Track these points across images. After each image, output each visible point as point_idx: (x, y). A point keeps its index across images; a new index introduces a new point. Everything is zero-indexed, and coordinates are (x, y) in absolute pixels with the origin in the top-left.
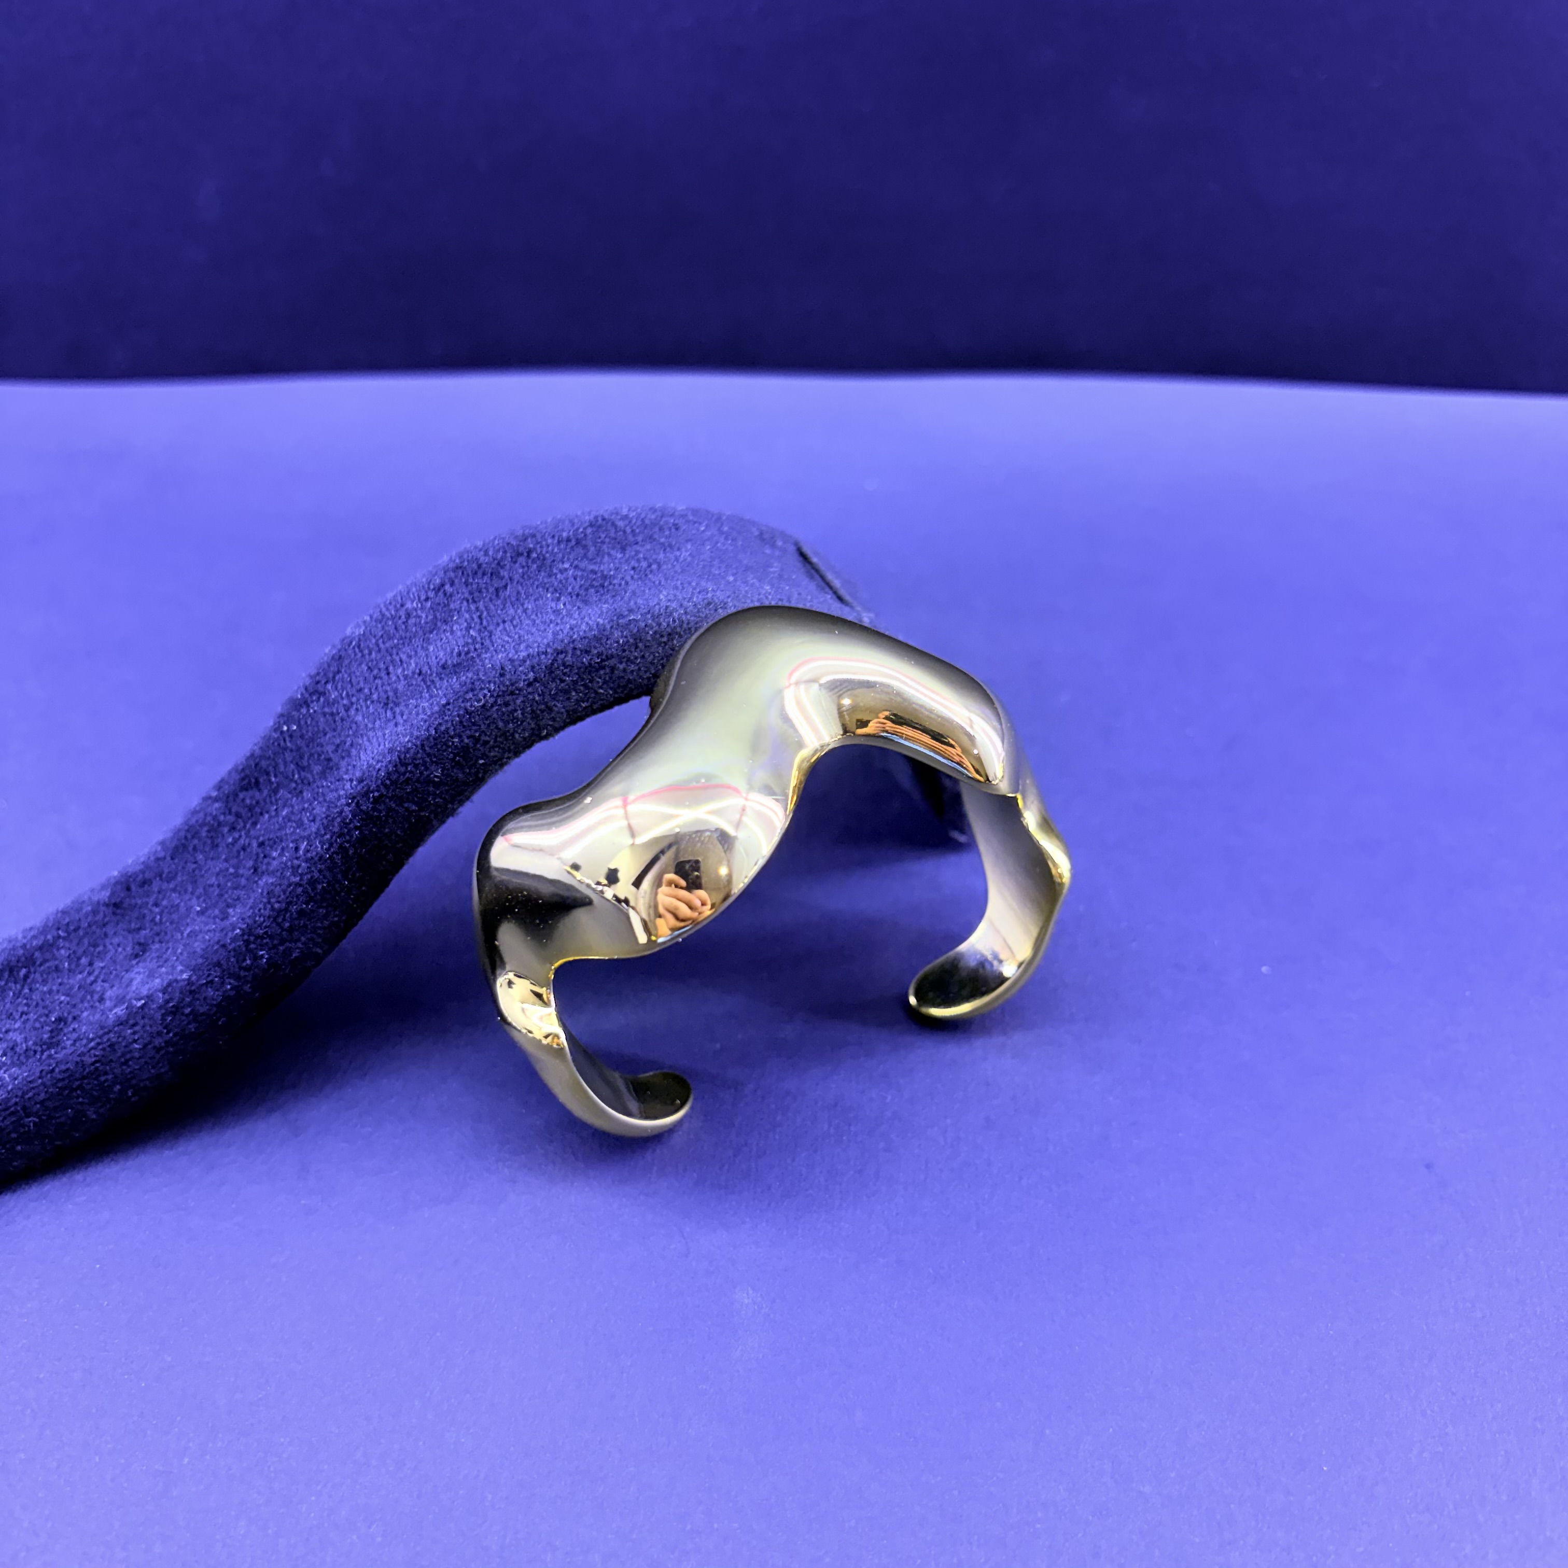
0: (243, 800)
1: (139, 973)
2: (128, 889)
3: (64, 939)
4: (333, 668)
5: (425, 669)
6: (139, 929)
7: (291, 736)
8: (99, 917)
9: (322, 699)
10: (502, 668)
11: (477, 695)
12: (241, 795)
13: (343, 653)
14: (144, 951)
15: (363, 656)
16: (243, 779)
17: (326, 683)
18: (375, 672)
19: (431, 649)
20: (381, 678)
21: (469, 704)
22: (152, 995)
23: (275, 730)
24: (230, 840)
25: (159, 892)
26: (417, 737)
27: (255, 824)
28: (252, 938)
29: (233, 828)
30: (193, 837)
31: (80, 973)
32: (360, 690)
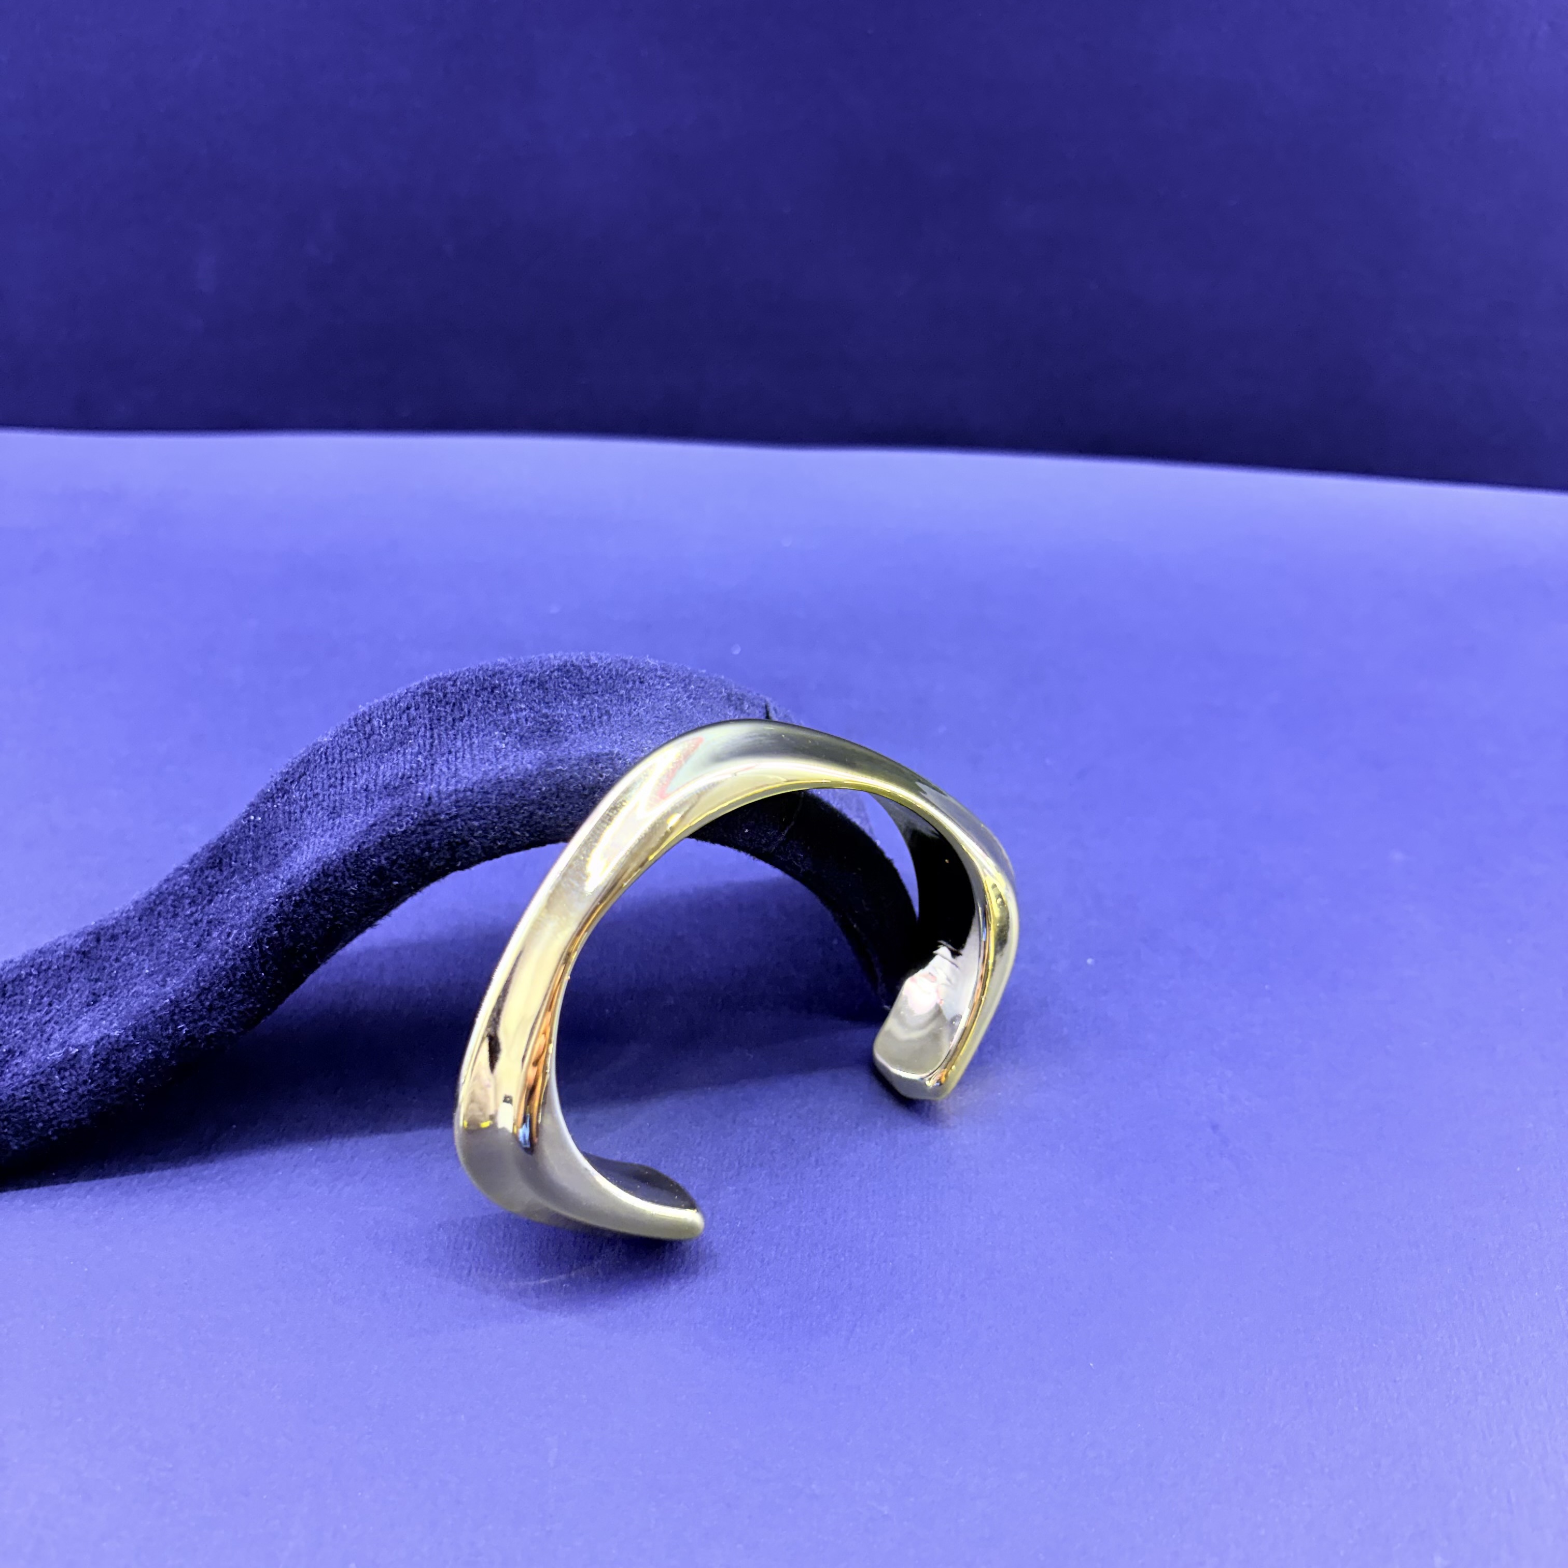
0: (207, 877)
1: (85, 1021)
2: (98, 940)
3: (35, 976)
4: (301, 770)
5: (371, 786)
6: (97, 980)
7: (255, 826)
8: (68, 962)
9: (286, 797)
10: (430, 798)
11: (401, 821)
12: (207, 873)
13: (312, 757)
14: (95, 1002)
15: (327, 763)
16: (210, 858)
17: (292, 782)
18: (333, 780)
19: (382, 767)
20: (335, 787)
21: (392, 828)
22: (87, 1045)
23: (244, 818)
24: (188, 912)
25: (122, 949)
26: (342, 852)
27: (210, 901)
28: (177, 1011)
29: (193, 902)
30: (160, 903)
31: (39, 1011)
32: (316, 795)
